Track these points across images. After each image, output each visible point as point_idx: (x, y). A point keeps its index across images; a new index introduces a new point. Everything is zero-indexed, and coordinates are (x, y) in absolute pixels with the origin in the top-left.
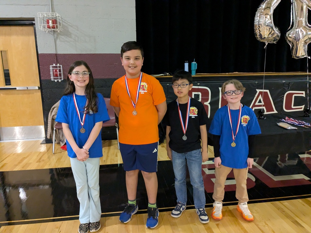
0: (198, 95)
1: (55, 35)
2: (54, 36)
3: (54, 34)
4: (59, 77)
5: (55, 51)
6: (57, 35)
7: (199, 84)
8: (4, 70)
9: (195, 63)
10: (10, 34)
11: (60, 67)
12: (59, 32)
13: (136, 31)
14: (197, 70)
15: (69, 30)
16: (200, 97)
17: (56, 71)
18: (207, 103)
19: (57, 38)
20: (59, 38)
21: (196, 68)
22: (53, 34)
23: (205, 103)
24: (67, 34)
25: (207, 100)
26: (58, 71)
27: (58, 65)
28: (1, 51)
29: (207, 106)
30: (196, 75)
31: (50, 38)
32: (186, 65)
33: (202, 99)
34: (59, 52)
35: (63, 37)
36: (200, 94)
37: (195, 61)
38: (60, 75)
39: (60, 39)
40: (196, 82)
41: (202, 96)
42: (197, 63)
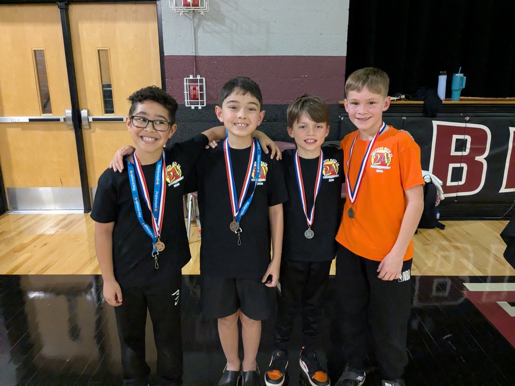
0: (465, 141)
1: (195, 20)
2: (194, 22)
3: (193, 18)
4: (199, 101)
5: (194, 51)
6: (200, 20)
7: (468, 118)
8: (103, 86)
9: (462, 75)
10: (114, 19)
11: (201, 81)
12: (202, 13)
13: (349, 10)
14: (463, 89)
15: (222, 9)
16: (468, 145)
17: (194, 89)
18: (481, 158)
19: (198, 25)
20: (202, 25)
21: (464, 87)
22: (191, 18)
23: (478, 158)
24: (217, 17)
25: (482, 152)
26: (198, 88)
27: (199, 77)
28: (99, 50)
29: (481, 164)
30: (461, 100)
31: (187, 25)
32: (442, 80)
33: (471, 149)
34: (201, 53)
35: (209, 23)
36: (468, 138)
37: (461, 73)
38: (202, 95)
39: (203, 29)
40: (461, 114)
41: (472, 144)
42: (464, 76)
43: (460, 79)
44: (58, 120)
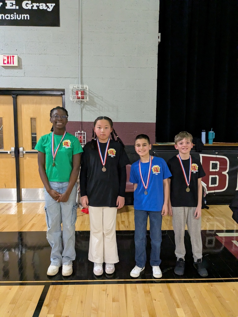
0: (216, 164)
1: (82, 105)
2: (81, 106)
3: (81, 104)
4: (83, 143)
5: (81, 119)
6: (84, 105)
7: (217, 153)
9: (213, 132)
10: (40, 103)
11: (84, 134)
12: (85, 102)
13: (157, 101)
14: (214, 139)
15: (95, 100)
16: (218, 166)
17: (81, 138)
18: (225, 173)
19: (83, 107)
20: (85, 107)
21: (214, 137)
22: (80, 104)
23: (223, 173)
24: (92, 103)
25: (225, 169)
26: (82, 137)
27: (83, 132)
28: (31, 118)
29: (225, 176)
30: (213, 144)
31: (78, 107)
32: (204, 134)
33: (220, 168)
34: (85, 120)
35: (89, 106)
36: (218, 163)
37: (212, 131)
38: (84, 141)
39: (86, 109)
40: (214, 151)
41: (220, 165)
42: (214, 132)
43: (212, 134)
44: (7, 153)
